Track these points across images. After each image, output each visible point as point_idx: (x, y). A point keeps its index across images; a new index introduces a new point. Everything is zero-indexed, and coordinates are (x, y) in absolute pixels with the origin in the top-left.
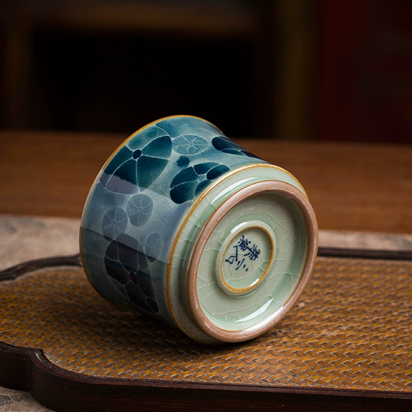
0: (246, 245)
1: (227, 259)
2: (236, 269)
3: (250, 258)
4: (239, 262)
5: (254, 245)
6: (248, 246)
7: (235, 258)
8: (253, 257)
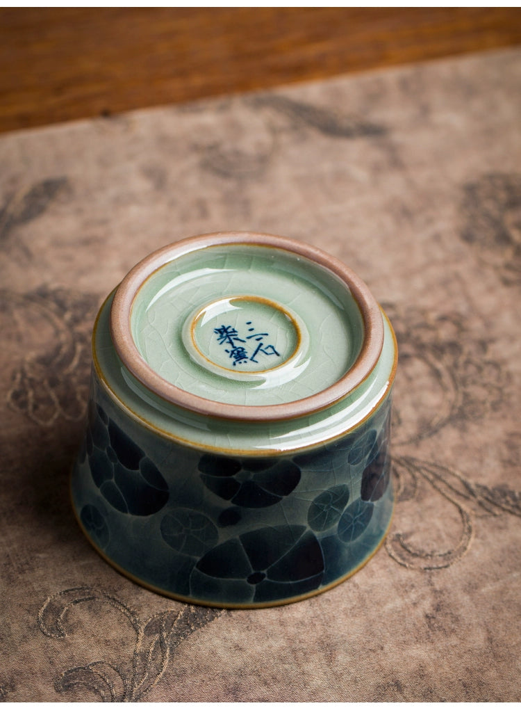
0: (236, 352)
1: (275, 355)
2: (267, 335)
3: (236, 333)
4: (258, 340)
5: (221, 343)
6: (233, 349)
7: (262, 348)
8: (231, 332)
